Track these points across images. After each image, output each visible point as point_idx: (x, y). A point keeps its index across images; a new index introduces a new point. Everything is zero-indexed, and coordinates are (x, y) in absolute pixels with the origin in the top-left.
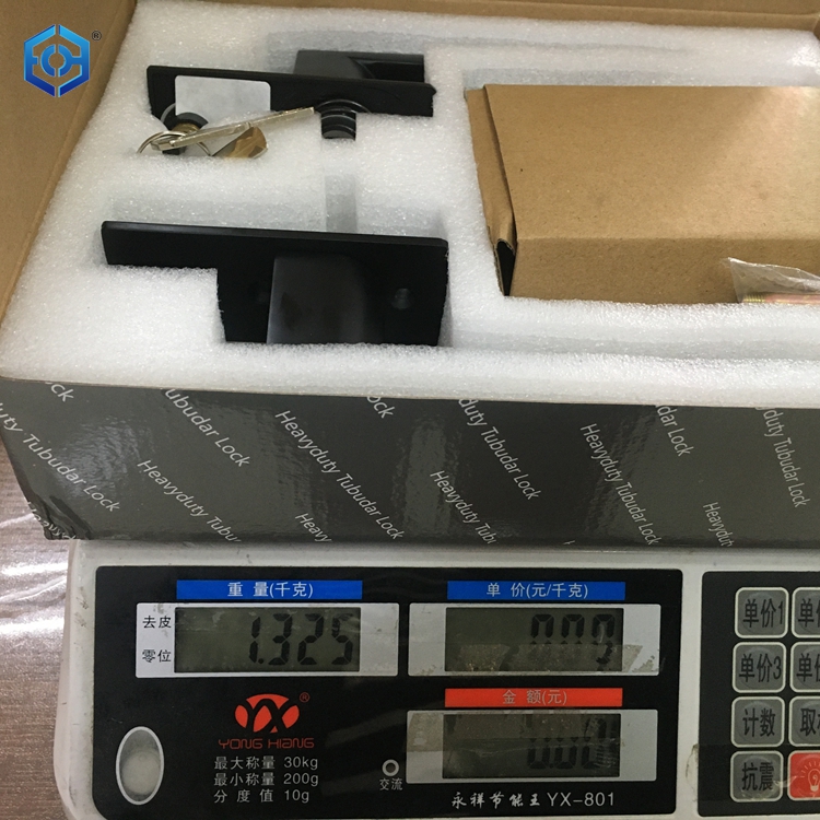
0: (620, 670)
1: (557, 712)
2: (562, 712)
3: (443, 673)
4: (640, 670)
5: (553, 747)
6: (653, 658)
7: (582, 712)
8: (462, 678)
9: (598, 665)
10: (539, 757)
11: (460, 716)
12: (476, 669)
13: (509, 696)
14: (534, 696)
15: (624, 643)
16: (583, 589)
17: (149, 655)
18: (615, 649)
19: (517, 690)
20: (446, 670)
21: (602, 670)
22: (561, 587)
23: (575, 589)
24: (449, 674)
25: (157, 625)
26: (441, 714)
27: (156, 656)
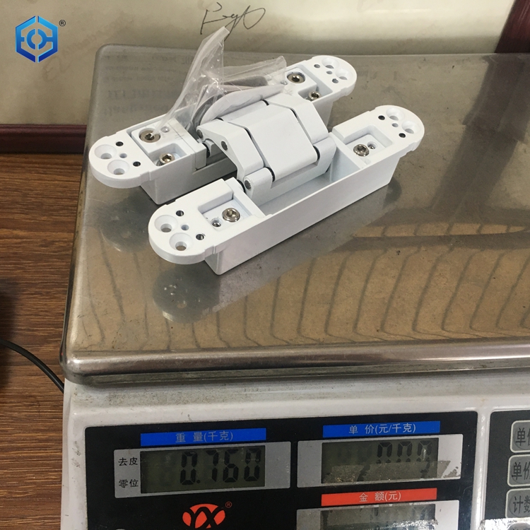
0: (436, 477)
1: (395, 505)
2: (397, 505)
3: (321, 485)
4: (449, 476)
6: (457, 468)
7: (411, 504)
8: (333, 487)
9: (421, 474)
11: (331, 511)
12: (342, 481)
13: (364, 497)
15: (439, 459)
16: (412, 427)
17: (123, 483)
18: (433, 464)
19: (368, 493)
20: (322, 483)
21: (424, 478)
22: (398, 426)
23: (407, 427)
24: (324, 485)
25: (128, 463)
26: (318, 510)
27: (128, 483)
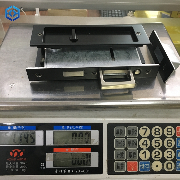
0: (90, 144)
1: (77, 153)
2: (78, 153)
4: (95, 144)
5: (77, 160)
6: (97, 141)
7: (83, 153)
8: (57, 146)
9: (86, 143)
10: (74, 162)
11: (57, 154)
12: (60, 144)
13: (67, 150)
14: (72, 149)
15: (91, 138)
18: (89, 140)
19: (69, 148)
21: (87, 144)
22: (78, 127)
23: (80, 127)
24: (54, 145)
26: (53, 153)
